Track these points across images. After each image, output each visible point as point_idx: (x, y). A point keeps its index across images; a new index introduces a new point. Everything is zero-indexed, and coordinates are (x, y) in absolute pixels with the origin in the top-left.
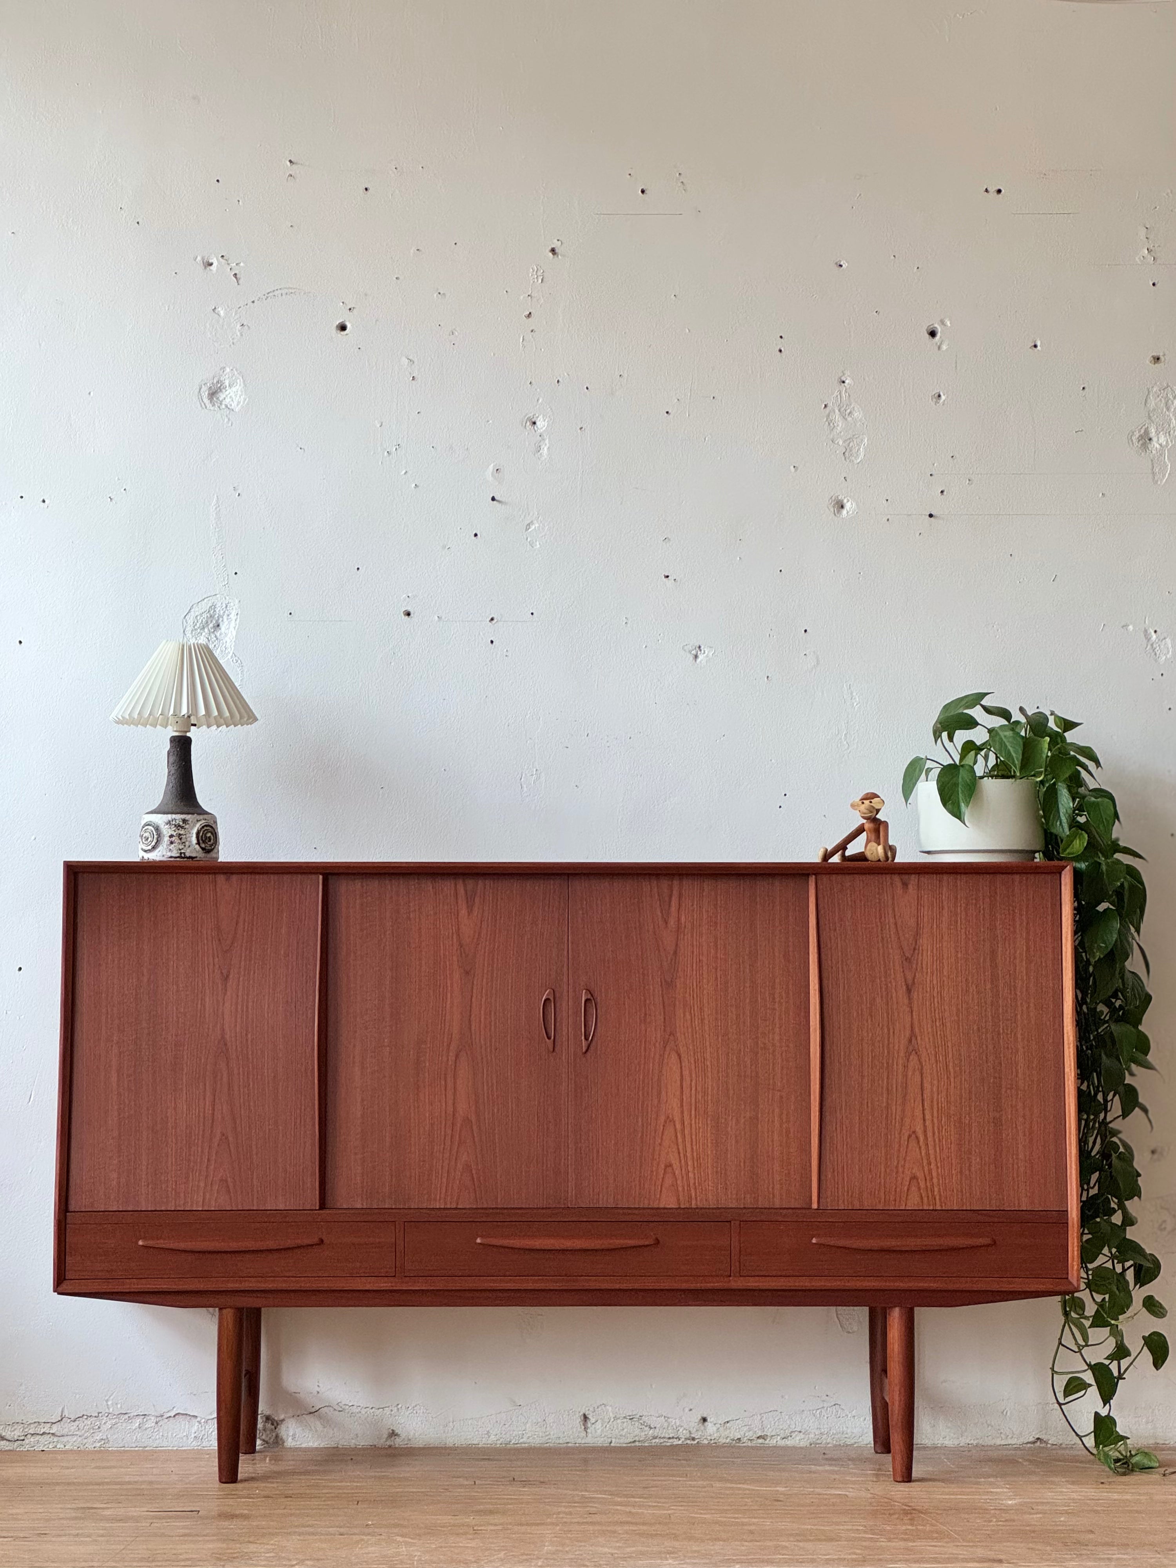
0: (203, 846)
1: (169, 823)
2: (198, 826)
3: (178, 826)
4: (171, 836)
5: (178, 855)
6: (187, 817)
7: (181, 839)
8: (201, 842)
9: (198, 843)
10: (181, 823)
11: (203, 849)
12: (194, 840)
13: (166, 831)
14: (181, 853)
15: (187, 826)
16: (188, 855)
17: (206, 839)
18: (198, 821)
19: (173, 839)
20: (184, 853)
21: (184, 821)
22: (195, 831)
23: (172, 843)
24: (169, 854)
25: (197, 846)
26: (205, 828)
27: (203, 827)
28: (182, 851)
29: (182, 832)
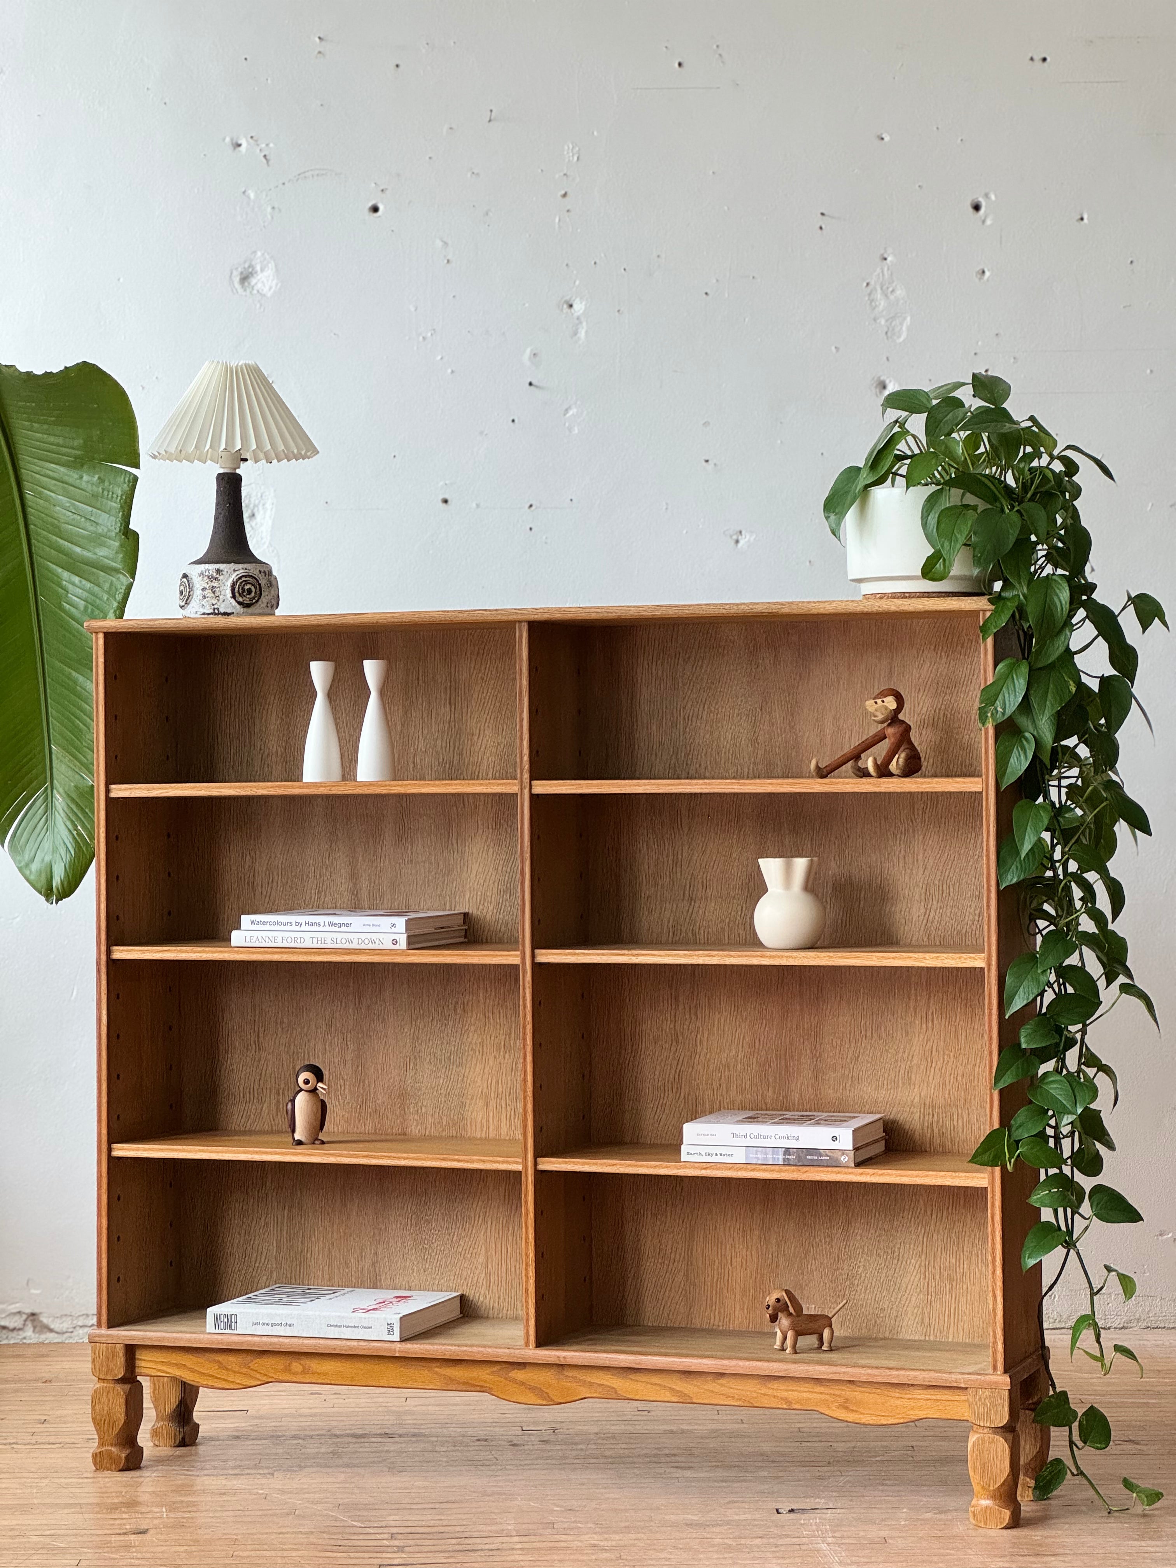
0: (241, 599)
1: (201, 574)
2: (234, 576)
3: (211, 578)
4: (204, 589)
5: (211, 611)
6: (221, 566)
7: (214, 592)
8: (237, 594)
9: (234, 597)
10: (215, 574)
11: (239, 603)
12: (229, 594)
13: (199, 583)
14: (214, 609)
15: (221, 578)
16: (222, 610)
17: (244, 591)
18: (234, 571)
19: (206, 592)
20: (218, 609)
21: (218, 571)
22: (229, 583)
23: (204, 597)
24: (202, 610)
25: (233, 601)
26: (244, 579)
27: (240, 578)
28: (216, 606)
29: (215, 584)
